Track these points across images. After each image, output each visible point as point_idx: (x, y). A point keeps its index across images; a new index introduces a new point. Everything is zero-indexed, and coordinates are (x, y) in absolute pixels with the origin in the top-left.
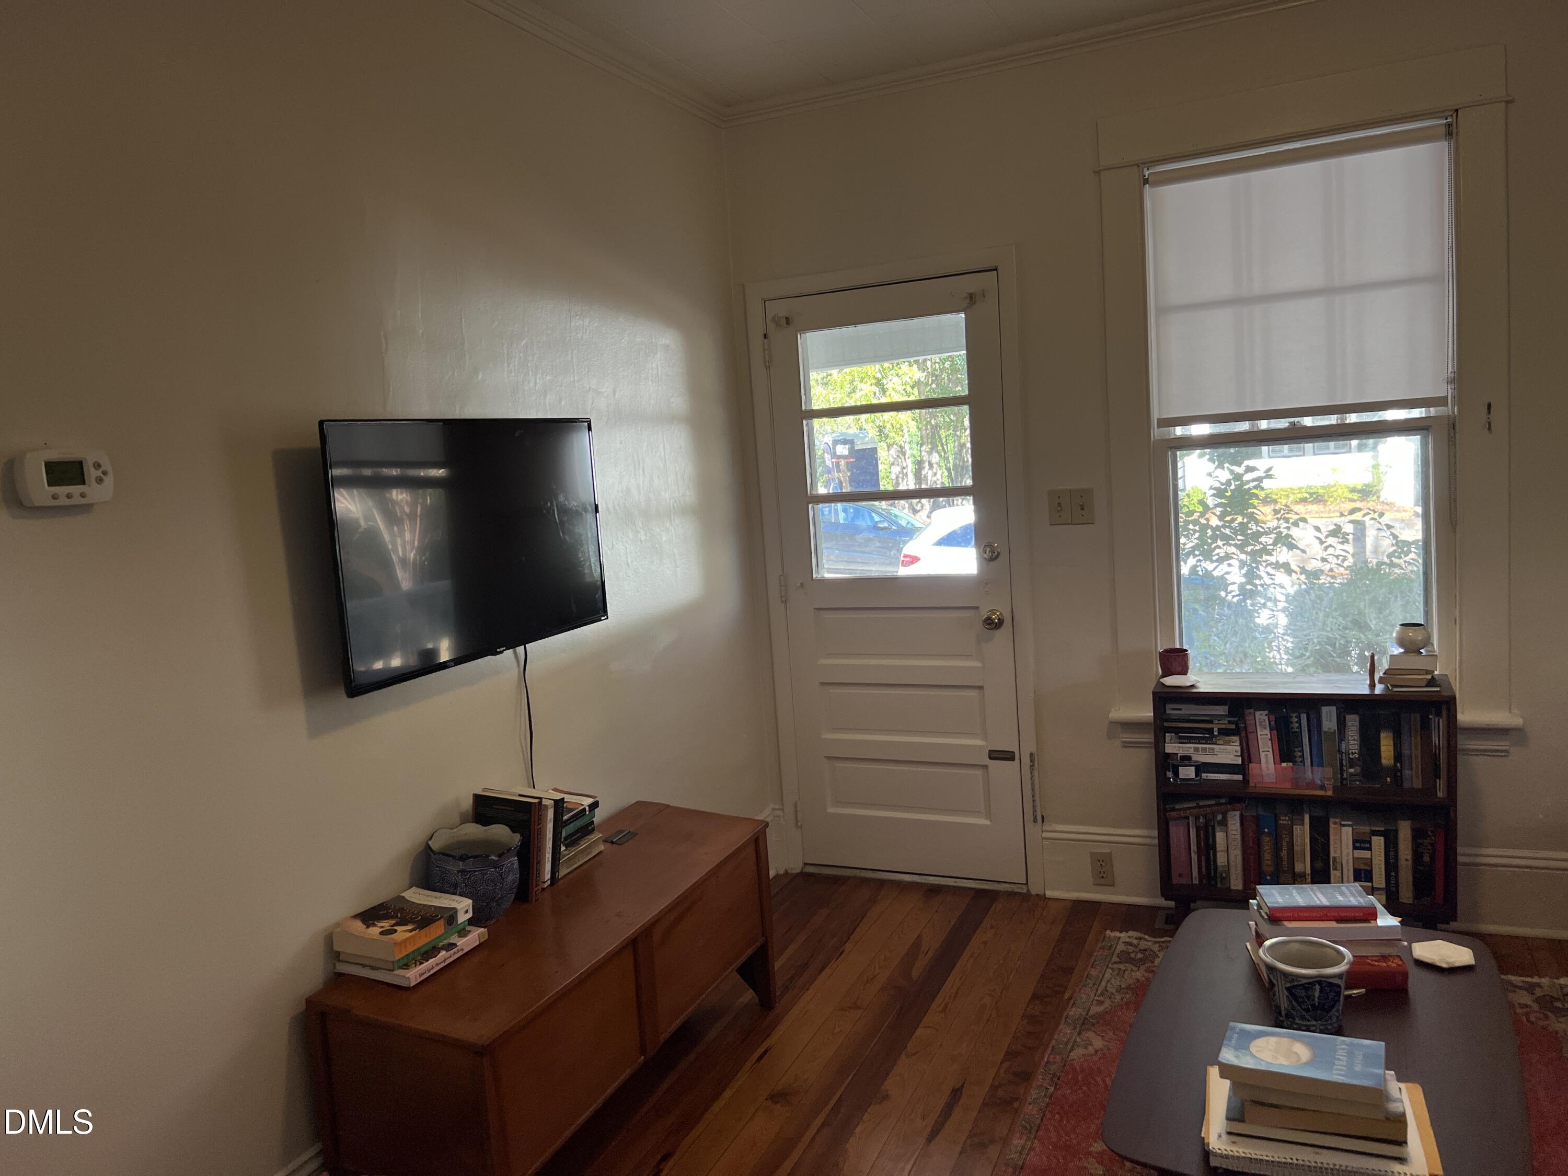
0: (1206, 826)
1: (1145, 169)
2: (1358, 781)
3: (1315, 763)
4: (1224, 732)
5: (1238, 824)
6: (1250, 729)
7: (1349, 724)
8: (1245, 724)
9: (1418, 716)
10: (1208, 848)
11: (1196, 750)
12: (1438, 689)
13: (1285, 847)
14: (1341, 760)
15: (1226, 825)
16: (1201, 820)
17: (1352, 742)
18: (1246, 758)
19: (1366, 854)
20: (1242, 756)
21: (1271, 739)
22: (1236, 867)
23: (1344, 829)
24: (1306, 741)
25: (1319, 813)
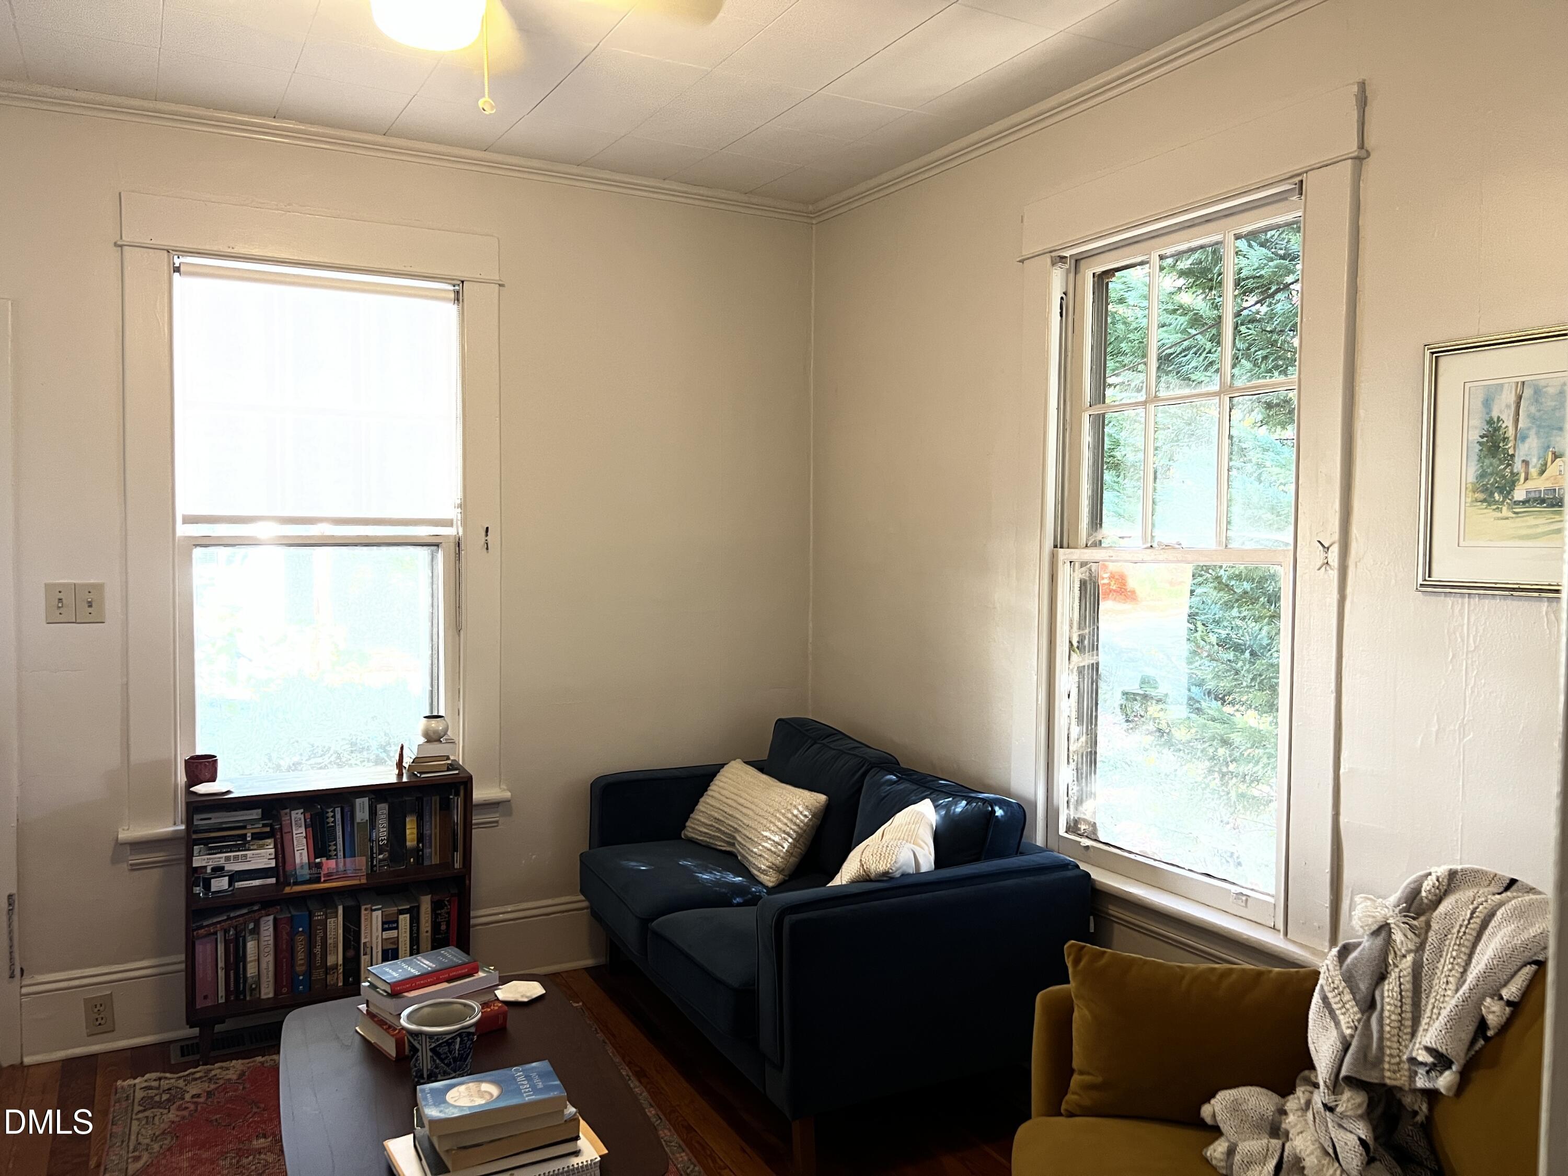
0: (237, 935)
1: (176, 257)
2: (385, 866)
3: (347, 855)
4: (257, 837)
5: (271, 930)
6: (285, 830)
7: (379, 812)
8: (281, 824)
9: (438, 798)
10: (236, 960)
11: (228, 859)
12: (457, 772)
13: (319, 943)
14: (372, 848)
15: (258, 934)
16: (231, 933)
17: (382, 830)
18: (280, 860)
19: (393, 934)
20: (276, 858)
21: (306, 837)
22: (268, 974)
23: (375, 914)
24: (339, 834)
25: (351, 903)
